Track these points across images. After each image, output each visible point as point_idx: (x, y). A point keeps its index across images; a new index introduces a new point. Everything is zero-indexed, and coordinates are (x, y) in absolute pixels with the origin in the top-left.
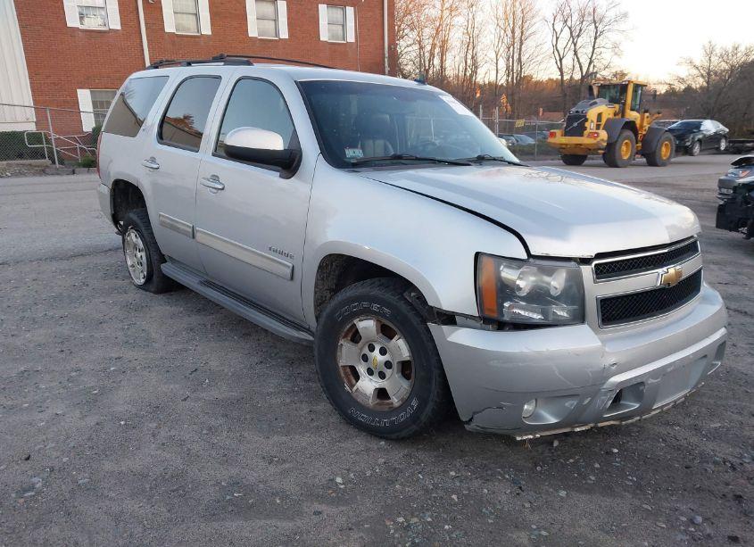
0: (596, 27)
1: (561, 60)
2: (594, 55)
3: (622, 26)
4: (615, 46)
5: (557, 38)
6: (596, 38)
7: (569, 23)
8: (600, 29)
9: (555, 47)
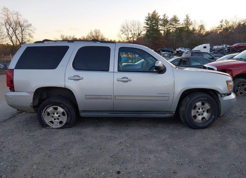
0: (21, 28)
1: (11, 38)
2: (23, 37)
3: (30, 28)
4: (29, 34)
5: (8, 31)
6: (22, 32)
7: (11, 26)
8: (23, 28)
9: (8, 33)
